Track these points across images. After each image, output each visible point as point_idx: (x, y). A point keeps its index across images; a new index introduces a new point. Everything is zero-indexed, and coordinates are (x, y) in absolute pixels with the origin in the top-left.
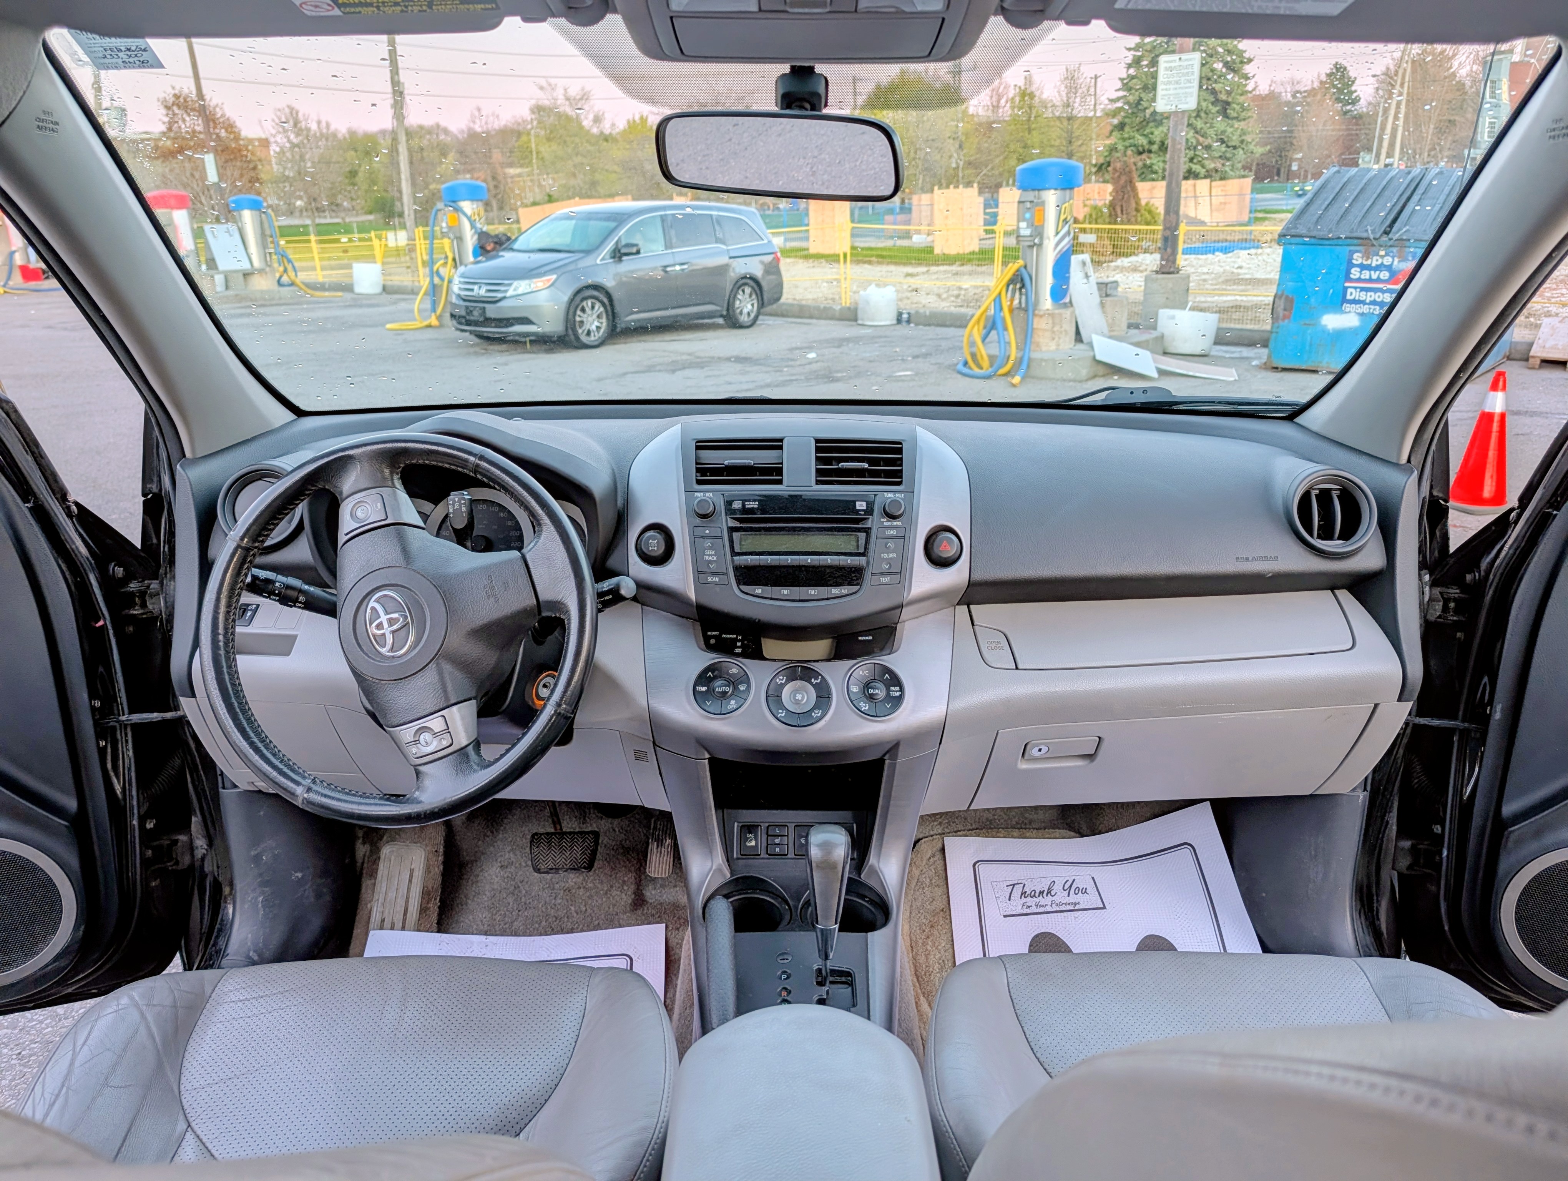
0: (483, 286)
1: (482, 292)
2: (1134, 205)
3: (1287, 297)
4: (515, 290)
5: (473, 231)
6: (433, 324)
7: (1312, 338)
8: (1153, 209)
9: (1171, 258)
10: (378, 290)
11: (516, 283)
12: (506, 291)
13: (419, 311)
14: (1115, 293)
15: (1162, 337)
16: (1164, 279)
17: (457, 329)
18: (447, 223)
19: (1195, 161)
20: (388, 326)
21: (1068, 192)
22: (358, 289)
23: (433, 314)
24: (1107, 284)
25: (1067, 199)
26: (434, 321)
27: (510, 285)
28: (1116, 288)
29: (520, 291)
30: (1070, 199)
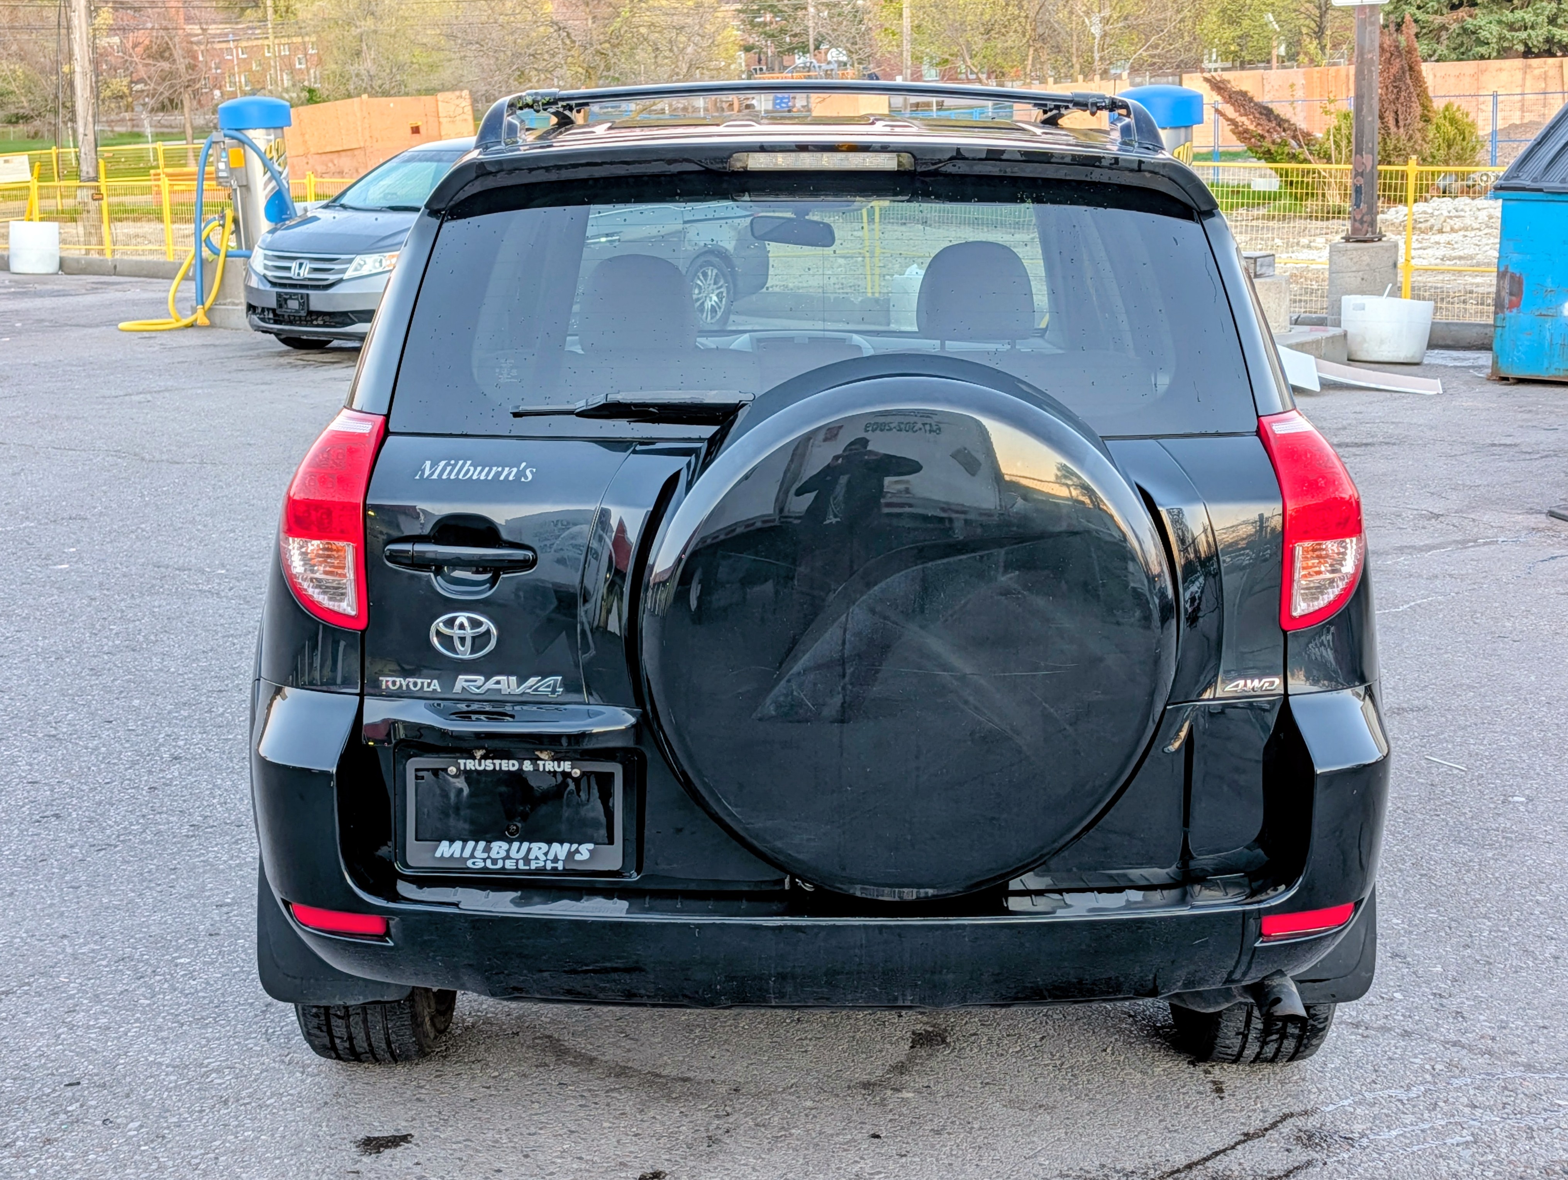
0: (305, 262)
1: (305, 273)
2: (1417, 110)
3: (1513, 277)
4: (356, 270)
5: (269, 174)
6: (199, 322)
7: (1552, 335)
8: (1458, 115)
9: (1367, 218)
10: (53, 267)
11: (358, 259)
12: (344, 271)
13: (176, 301)
14: (1269, 271)
15: (1345, 335)
16: (1356, 249)
17: (258, 329)
18: (227, 163)
19: (1560, 21)
20: (122, 325)
21: (1183, 130)
22: (15, 266)
23: (200, 307)
24: (1255, 259)
25: (1182, 140)
26: (200, 317)
27: (350, 261)
28: (1272, 265)
29: (364, 271)
30: (1186, 141)
